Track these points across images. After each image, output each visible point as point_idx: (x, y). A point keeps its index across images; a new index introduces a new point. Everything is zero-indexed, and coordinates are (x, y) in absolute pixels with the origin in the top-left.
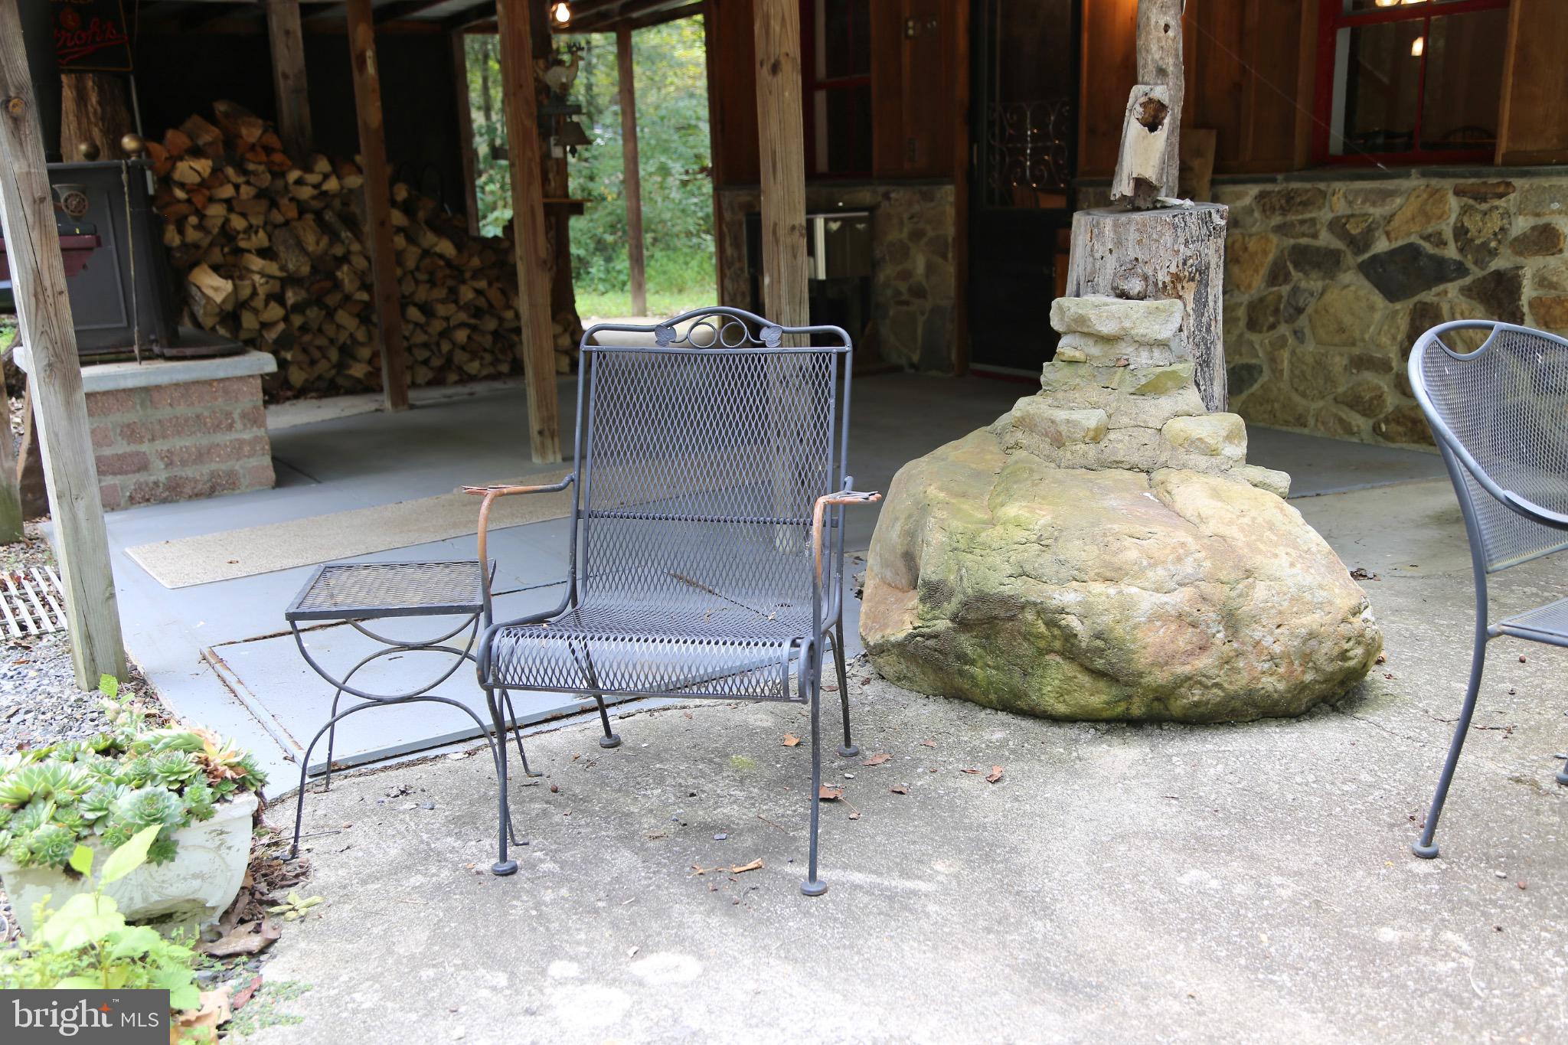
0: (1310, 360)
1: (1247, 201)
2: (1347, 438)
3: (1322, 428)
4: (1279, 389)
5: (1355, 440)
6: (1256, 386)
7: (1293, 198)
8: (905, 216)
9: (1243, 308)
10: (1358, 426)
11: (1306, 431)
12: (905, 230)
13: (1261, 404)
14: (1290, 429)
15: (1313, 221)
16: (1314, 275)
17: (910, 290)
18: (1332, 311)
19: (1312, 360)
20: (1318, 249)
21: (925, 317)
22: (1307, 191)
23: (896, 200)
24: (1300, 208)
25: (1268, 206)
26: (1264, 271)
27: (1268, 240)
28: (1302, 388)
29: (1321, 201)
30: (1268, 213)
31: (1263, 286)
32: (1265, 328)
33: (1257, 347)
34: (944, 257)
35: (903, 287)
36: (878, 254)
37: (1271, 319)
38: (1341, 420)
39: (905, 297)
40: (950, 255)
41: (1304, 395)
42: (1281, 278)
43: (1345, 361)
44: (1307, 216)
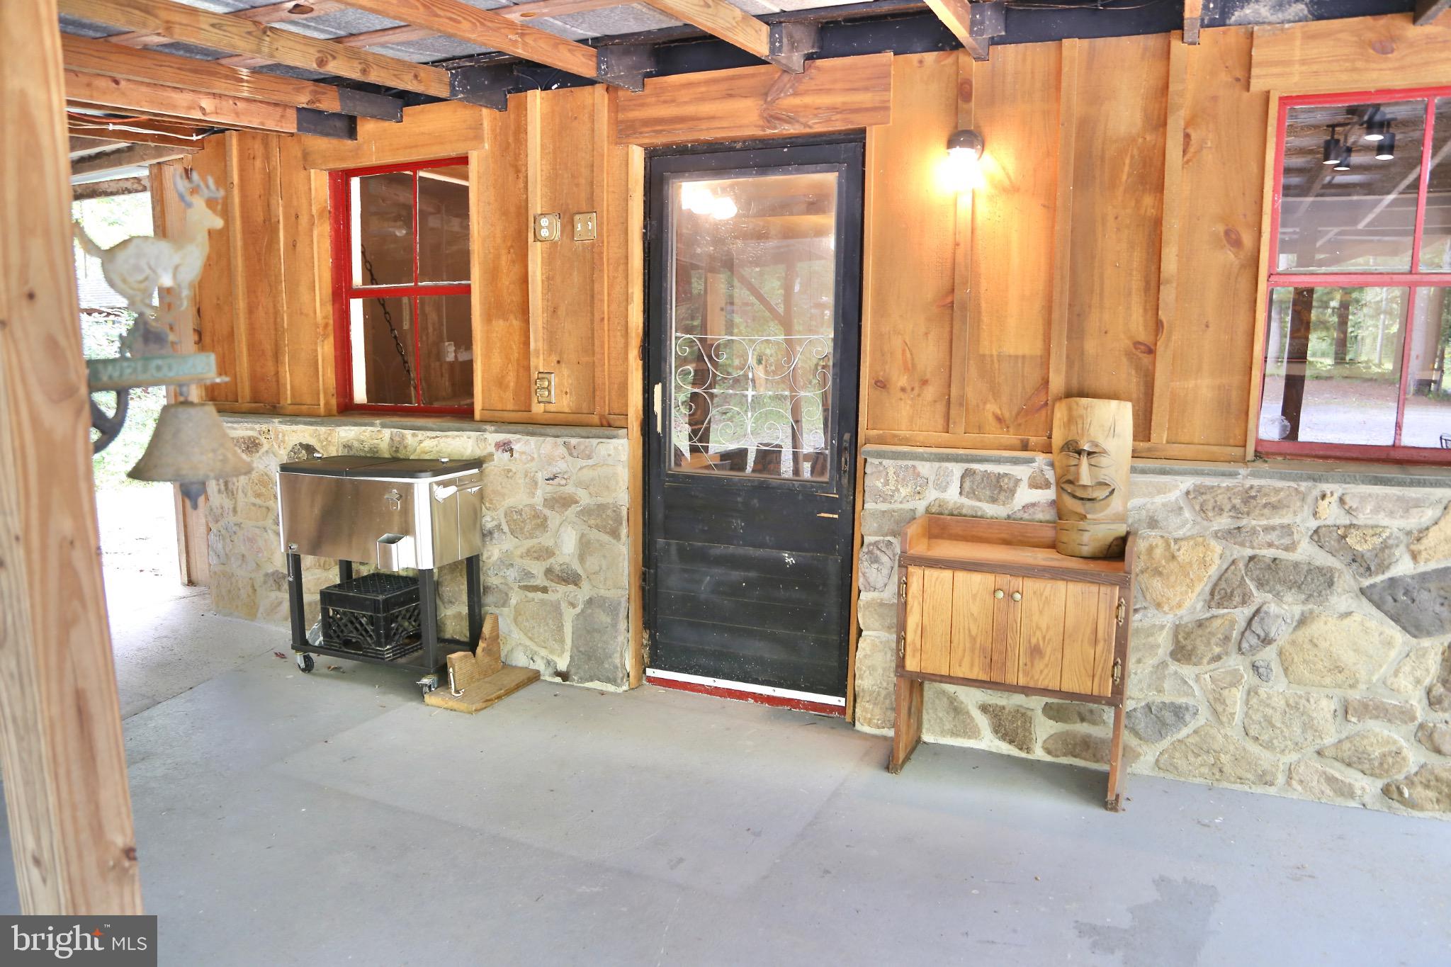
0: (1279, 703)
1: (1175, 495)
2: (1340, 801)
3: (1299, 788)
4: (1226, 736)
5: (1352, 804)
6: (1185, 732)
7: (1254, 498)
8: (540, 477)
9: (1165, 632)
10: (1363, 789)
11: (1272, 791)
12: (539, 492)
13: (1197, 755)
14: (1246, 788)
15: (1287, 530)
16: (1289, 597)
17: (549, 572)
18: (1323, 645)
19: (1283, 702)
20: (1296, 565)
21: (578, 610)
22: (1277, 491)
23: (522, 453)
24: (1266, 511)
25: (1210, 505)
26: (1203, 587)
27: (1207, 547)
28: (1265, 737)
29: (1298, 504)
30: (1210, 514)
31: (1200, 605)
32: (1205, 661)
33: (1191, 683)
34: (615, 534)
35: (537, 568)
36: (488, 522)
37: (1217, 650)
38: (1331, 780)
39: (540, 581)
40: (624, 531)
41: (1269, 746)
42: (1237, 599)
43: (1333, 705)
44: (1276, 521)
